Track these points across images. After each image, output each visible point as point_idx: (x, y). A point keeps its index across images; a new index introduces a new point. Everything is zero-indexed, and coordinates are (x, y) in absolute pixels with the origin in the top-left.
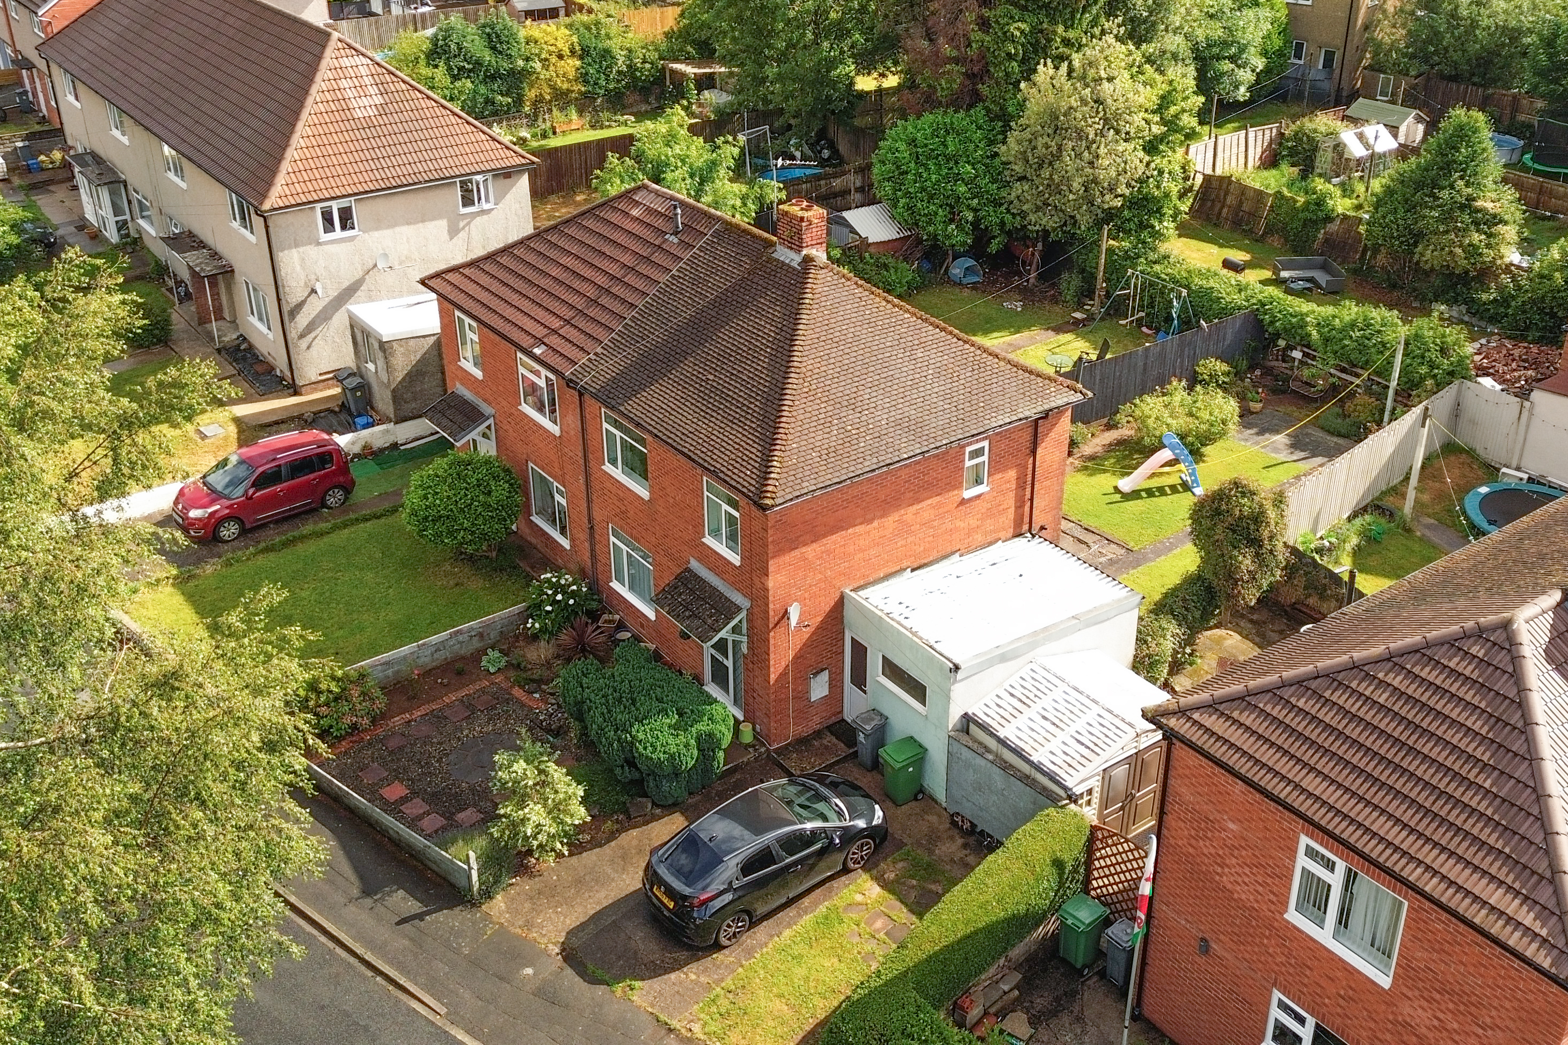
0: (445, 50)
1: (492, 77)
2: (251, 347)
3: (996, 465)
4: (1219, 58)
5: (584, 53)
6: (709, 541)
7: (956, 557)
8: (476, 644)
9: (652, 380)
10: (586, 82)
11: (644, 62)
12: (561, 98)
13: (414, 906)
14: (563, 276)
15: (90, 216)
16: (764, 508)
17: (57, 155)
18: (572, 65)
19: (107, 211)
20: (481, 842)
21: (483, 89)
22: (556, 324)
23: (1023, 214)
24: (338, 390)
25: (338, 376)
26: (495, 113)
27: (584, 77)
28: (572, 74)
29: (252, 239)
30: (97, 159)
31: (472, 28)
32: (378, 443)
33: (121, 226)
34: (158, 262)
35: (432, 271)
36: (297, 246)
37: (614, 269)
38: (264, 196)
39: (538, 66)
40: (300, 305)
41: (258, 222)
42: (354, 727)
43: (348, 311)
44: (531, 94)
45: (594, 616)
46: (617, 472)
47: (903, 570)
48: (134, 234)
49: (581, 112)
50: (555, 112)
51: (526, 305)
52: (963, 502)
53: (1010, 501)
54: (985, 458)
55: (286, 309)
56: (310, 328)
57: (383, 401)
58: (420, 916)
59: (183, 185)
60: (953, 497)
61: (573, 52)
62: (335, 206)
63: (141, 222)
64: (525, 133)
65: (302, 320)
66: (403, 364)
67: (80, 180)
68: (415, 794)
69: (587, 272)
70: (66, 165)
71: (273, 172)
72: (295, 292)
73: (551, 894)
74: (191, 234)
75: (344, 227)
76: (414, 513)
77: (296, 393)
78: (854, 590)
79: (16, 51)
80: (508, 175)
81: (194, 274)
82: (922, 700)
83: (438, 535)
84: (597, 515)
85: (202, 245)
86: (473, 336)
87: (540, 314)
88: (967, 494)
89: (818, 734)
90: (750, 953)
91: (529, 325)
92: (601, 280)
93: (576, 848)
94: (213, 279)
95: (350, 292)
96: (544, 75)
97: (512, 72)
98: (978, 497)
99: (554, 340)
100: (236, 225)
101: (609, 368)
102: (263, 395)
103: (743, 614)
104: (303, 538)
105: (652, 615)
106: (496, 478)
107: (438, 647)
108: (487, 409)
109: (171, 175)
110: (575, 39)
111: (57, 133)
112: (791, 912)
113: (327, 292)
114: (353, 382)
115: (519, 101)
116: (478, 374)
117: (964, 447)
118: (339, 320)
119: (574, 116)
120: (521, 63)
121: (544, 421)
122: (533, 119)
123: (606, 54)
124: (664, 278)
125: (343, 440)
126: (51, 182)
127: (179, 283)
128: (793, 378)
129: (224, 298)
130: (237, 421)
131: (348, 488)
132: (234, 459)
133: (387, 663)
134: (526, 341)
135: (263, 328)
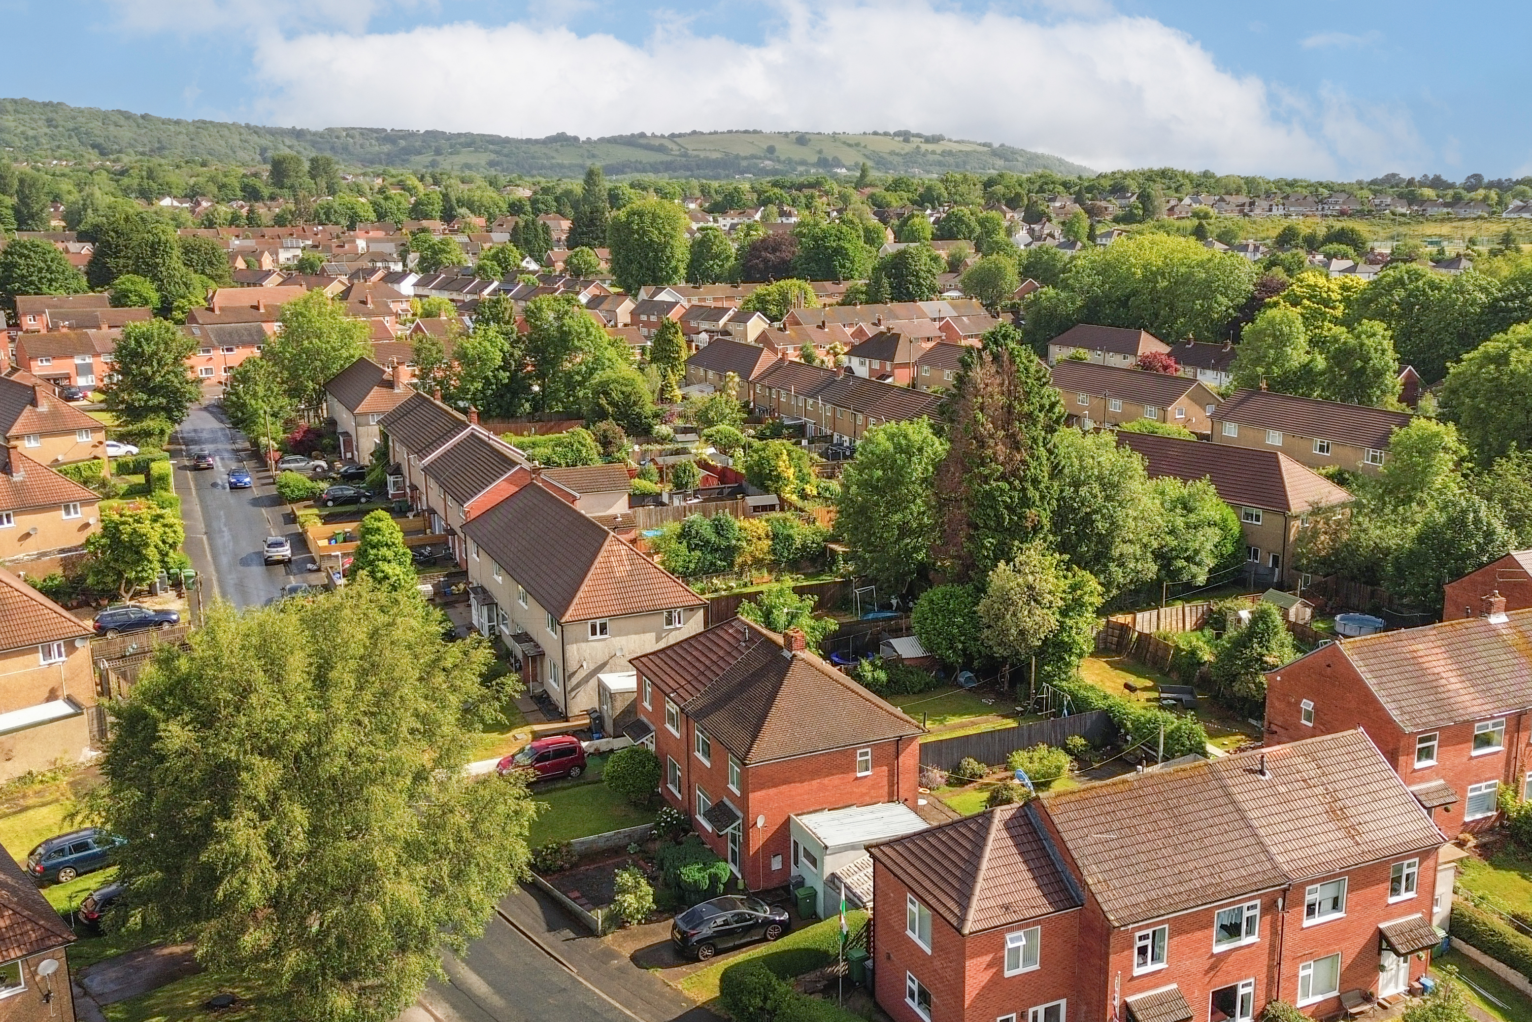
0: (689, 533)
1: (716, 550)
2: (549, 696)
3: (876, 762)
4: (1178, 557)
5: (775, 536)
6: (730, 786)
7: (854, 807)
8: (627, 840)
9: (717, 710)
10: (775, 554)
11: (813, 542)
12: (758, 563)
13: (572, 935)
14: (693, 661)
15: (475, 622)
16: (745, 765)
17: (462, 586)
18: (766, 544)
19: (485, 620)
20: (606, 910)
21: (709, 557)
22: (683, 683)
23: (991, 647)
24: (588, 721)
25: (589, 713)
26: (716, 571)
27: (773, 551)
28: (766, 549)
29: (555, 637)
30: (484, 590)
31: (707, 521)
32: (604, 748)
33: (491, 628)
34: (507, 649)
35: (635, 655)
36: (576, 642)
37: (714, 658)
38: (563, 615)
39: (744, 544)
40: (574, 673)
41: (559, 628)
42: (561, 866)
43: (599, 680)
44: (739, 560)
45: (686, 832)
46: (699, 755)
47: (823, 809)
48: (497, 633)
49: (770, 572)
50: (753, 572)
51: (673, 674)
52: (857, 779)
53: (885, 782)
54: (869, 757)
55: (567, 674)
56: (578, 685)
57: (609, 726)
58: (574, 939)
59: (526, 607)
60: (851, 776)
61: (767, 536)
62: (598, 622)
63: (502, 626)
64: (733, 584)
65: (574, 681)
66: (620, 706)
67: (473, 602)
68: (583, 896)
69: (703, 659)
70: (466, 593)
71: (569, 603)
72: (572, 665)
73: (633, 937)
74: (526, 634)
75: (601, 633)
76: (608, 775)
77: (567, 721)
78: (797, 815)
79: (448, 524)
80: (692, 610)
81: (525, 656)
82: (815, 866)
83: (618, 786)
84: (692, 779)
85: (531, 640)
86: (649, 689)
87: (678, 678)
88: (859, 775)
89: (775, 889)
90: (712, 964)
91: (672, 683)
92: (707, 662)
93: (649, 921)
94: (534, 659)
95: (601, 668)
96: (748, 549)
97: (728, 547)
98: (866, 777)
99: (680, 691)
100: (549, 629)
101: (700, 703)
102: (549, 721)
103: (740, 821)
104: (555, 790)
105: (710, 830)
106: (649, 760)
107: (608, 839)
108: (652, 727)
109: (521, 602)
110: (769, 528)
111: (464, 574)
112: (736, 952)
113: (588, 667)
114: (594, 715)
115: (731, 565)
116: (650, 708)
117: (855, 749)
118: (593, 682)
119: (766, 574)
120: (734, 542)
121: (673, 731)
122: (740, 574)
123: (789, 537)
124: (734, 662)
125: (584, 744)
126: (457, 602)
127: (517, 661)
128: (773, 710)
129: (539, 669)
130: (533, 733)
131: (583, 767)
132: (528, 747)
133: (582, 843)
134: (668, 690)
135: (555, 686)
